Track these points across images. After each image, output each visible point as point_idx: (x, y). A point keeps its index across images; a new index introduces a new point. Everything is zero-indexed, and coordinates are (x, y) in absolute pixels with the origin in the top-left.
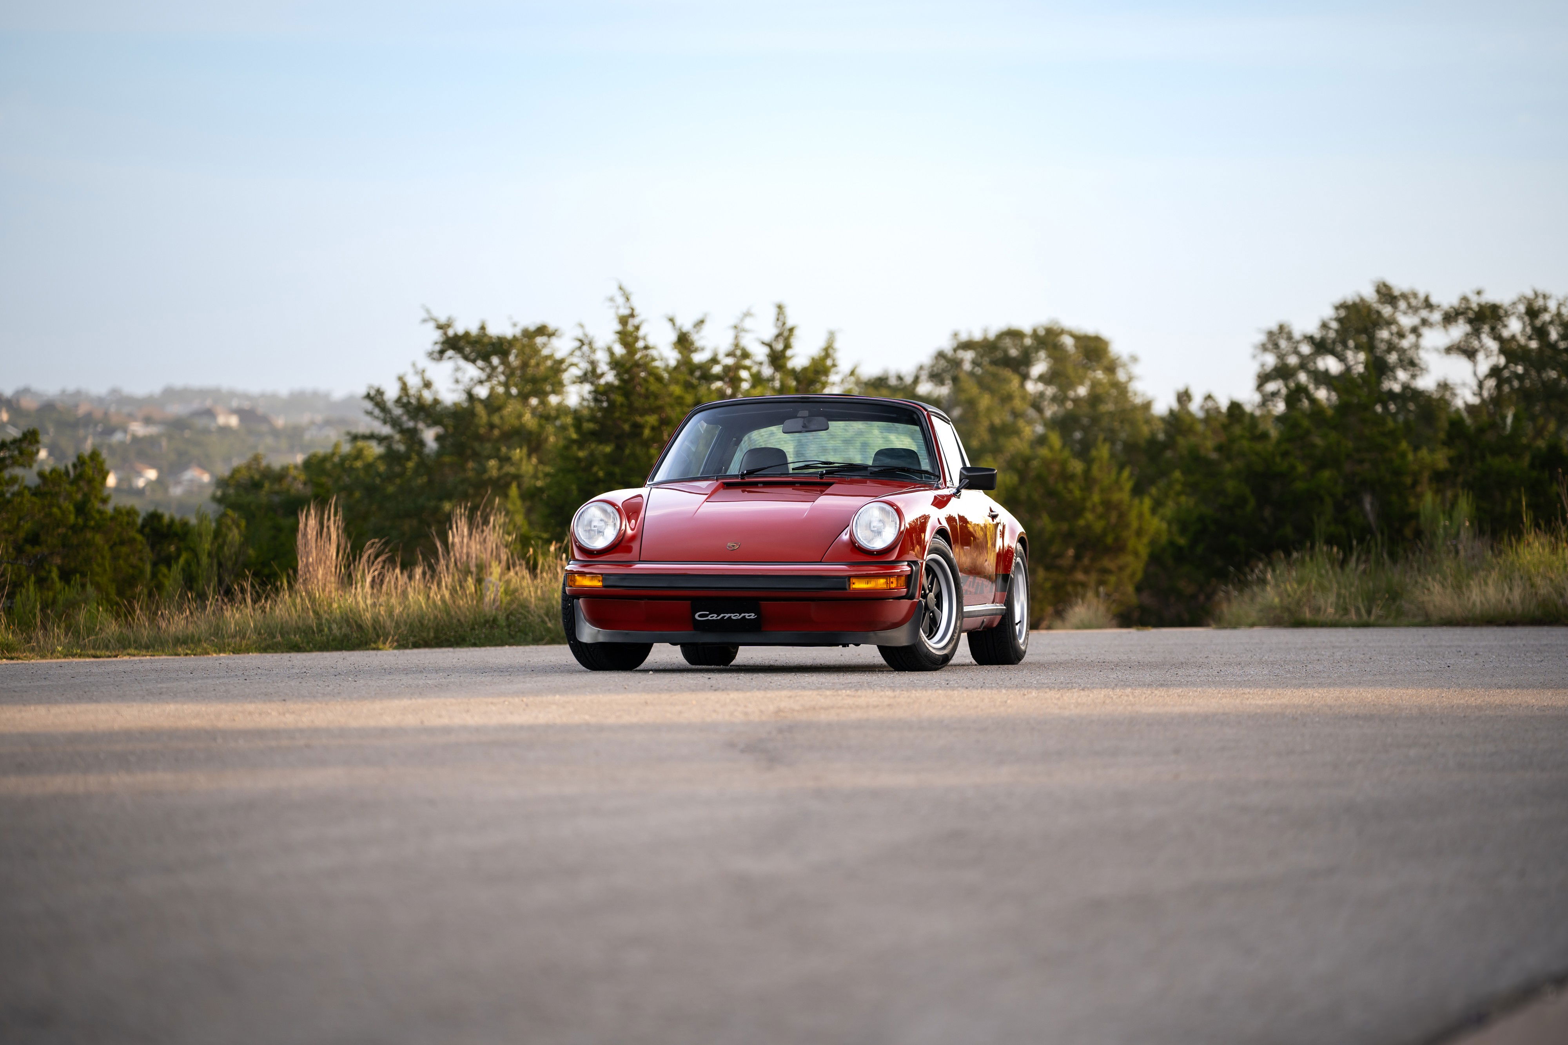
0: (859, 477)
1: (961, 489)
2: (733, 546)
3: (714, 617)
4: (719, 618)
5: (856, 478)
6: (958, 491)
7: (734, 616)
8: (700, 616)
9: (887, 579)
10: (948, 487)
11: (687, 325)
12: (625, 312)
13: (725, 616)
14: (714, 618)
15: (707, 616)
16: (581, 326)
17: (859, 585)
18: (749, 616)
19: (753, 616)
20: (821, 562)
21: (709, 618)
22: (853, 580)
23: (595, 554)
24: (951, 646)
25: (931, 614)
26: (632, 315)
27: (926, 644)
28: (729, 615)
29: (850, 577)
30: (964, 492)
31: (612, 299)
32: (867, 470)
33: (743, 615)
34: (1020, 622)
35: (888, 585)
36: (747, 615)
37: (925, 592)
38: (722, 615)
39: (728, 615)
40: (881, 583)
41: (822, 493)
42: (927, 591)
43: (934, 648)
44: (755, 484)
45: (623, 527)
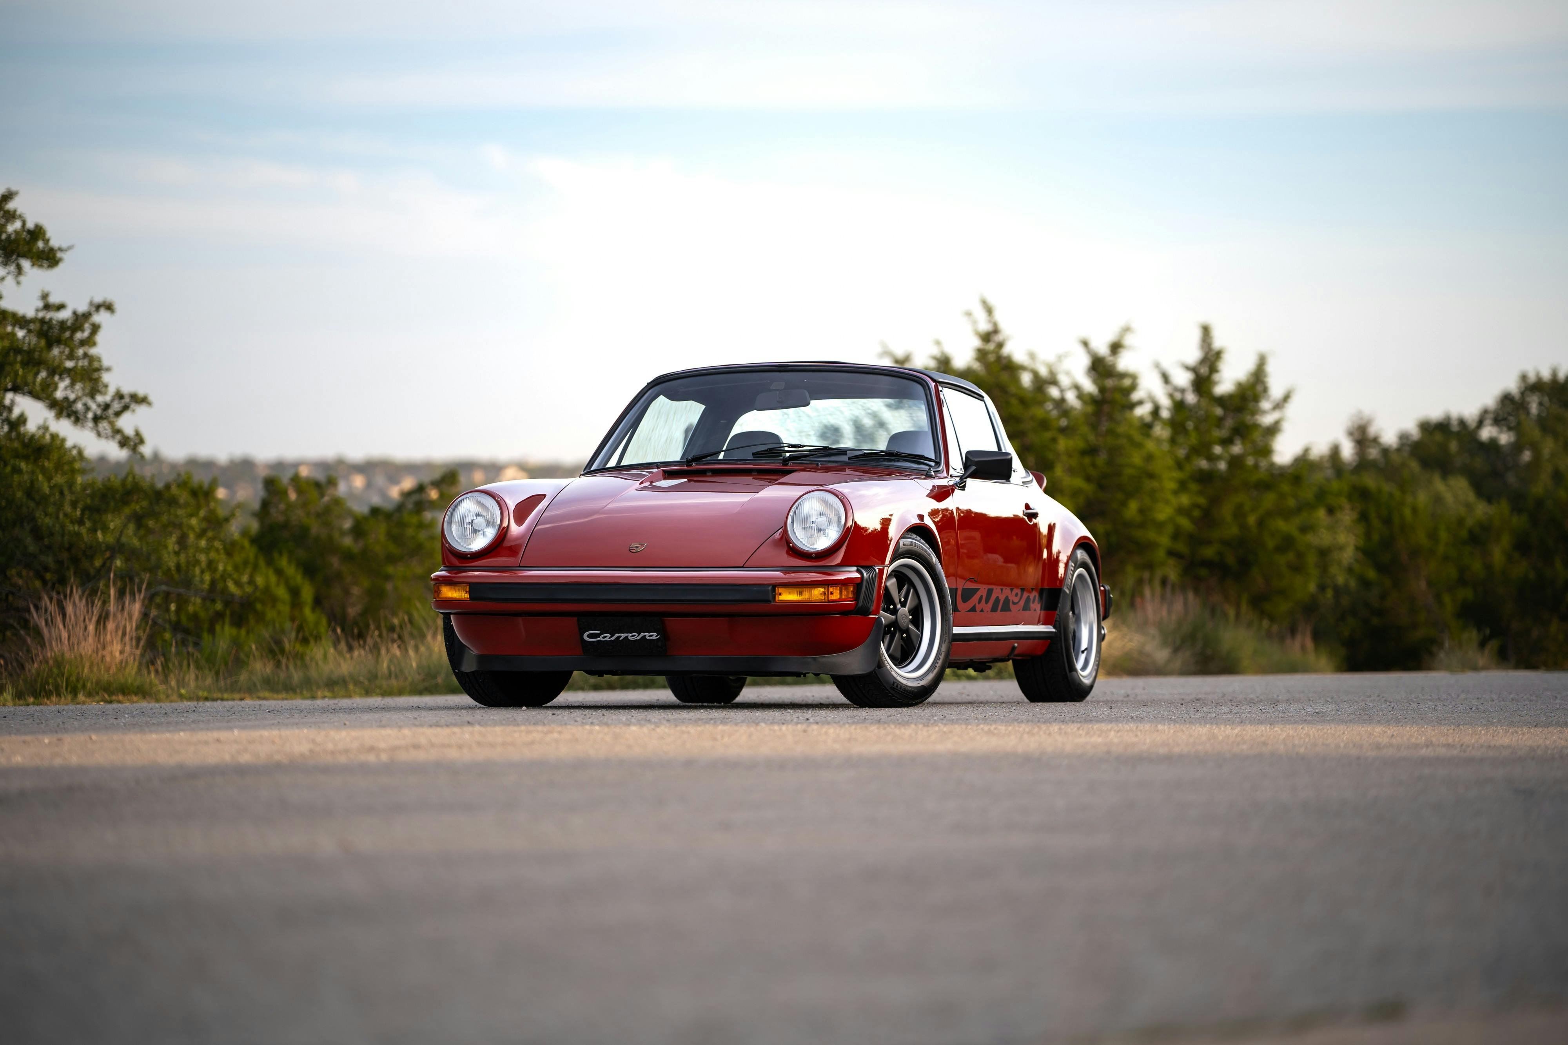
0: (833, 464)
1: (966, 478)
2: (637, 547)
3: (607, 637)
4: (613, 639)
5: (830, 464)
6: (963, 479)
7: (632, 636)
8: (589, 636)
9: (825, 588)
10: (951, 476)
11: (1102, 348)
12: (984, 326)
13: (621, 636)
14: (607, 639)
15: (598, 636)
16: (938, 343)
17: (788, 596)
18: (650, 636)
19: (654, 636)
20: (743, 567)
21: (601, 638)
22: (780, 590)
23: (468, 558)
24: (931, 676)
25: (904, 635)
26: (996, 331)
27: (893, 673)
28: (626, 635)
29: (775, 586)
30: (970, 482)
31: (969, 314)
32: (846, 454)
33: (642, 634)
34: (1086, 649)
35: (826, 596)
36: (647, 634)
37: (895, 606)
38: (617, 635)
39: (623, 635)
40: (817, 594)
41: (773, 482)
42: (899, 606)
43: (905, 678)
44: (703, 473)
45: (505, 524)
